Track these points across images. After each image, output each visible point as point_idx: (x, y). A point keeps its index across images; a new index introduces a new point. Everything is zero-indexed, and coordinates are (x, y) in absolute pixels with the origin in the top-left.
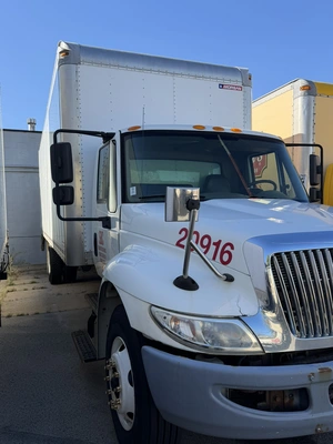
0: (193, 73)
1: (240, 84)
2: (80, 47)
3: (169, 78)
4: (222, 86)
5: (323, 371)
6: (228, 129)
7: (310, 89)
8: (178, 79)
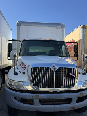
0: (48, 26)
1: (61, 28)
2: (21, 22)
3: (42, 27)
4: (56, 28)
5: (36, 96)
6: (48, 39)
7: (84, 28)
8: (44, 27)
